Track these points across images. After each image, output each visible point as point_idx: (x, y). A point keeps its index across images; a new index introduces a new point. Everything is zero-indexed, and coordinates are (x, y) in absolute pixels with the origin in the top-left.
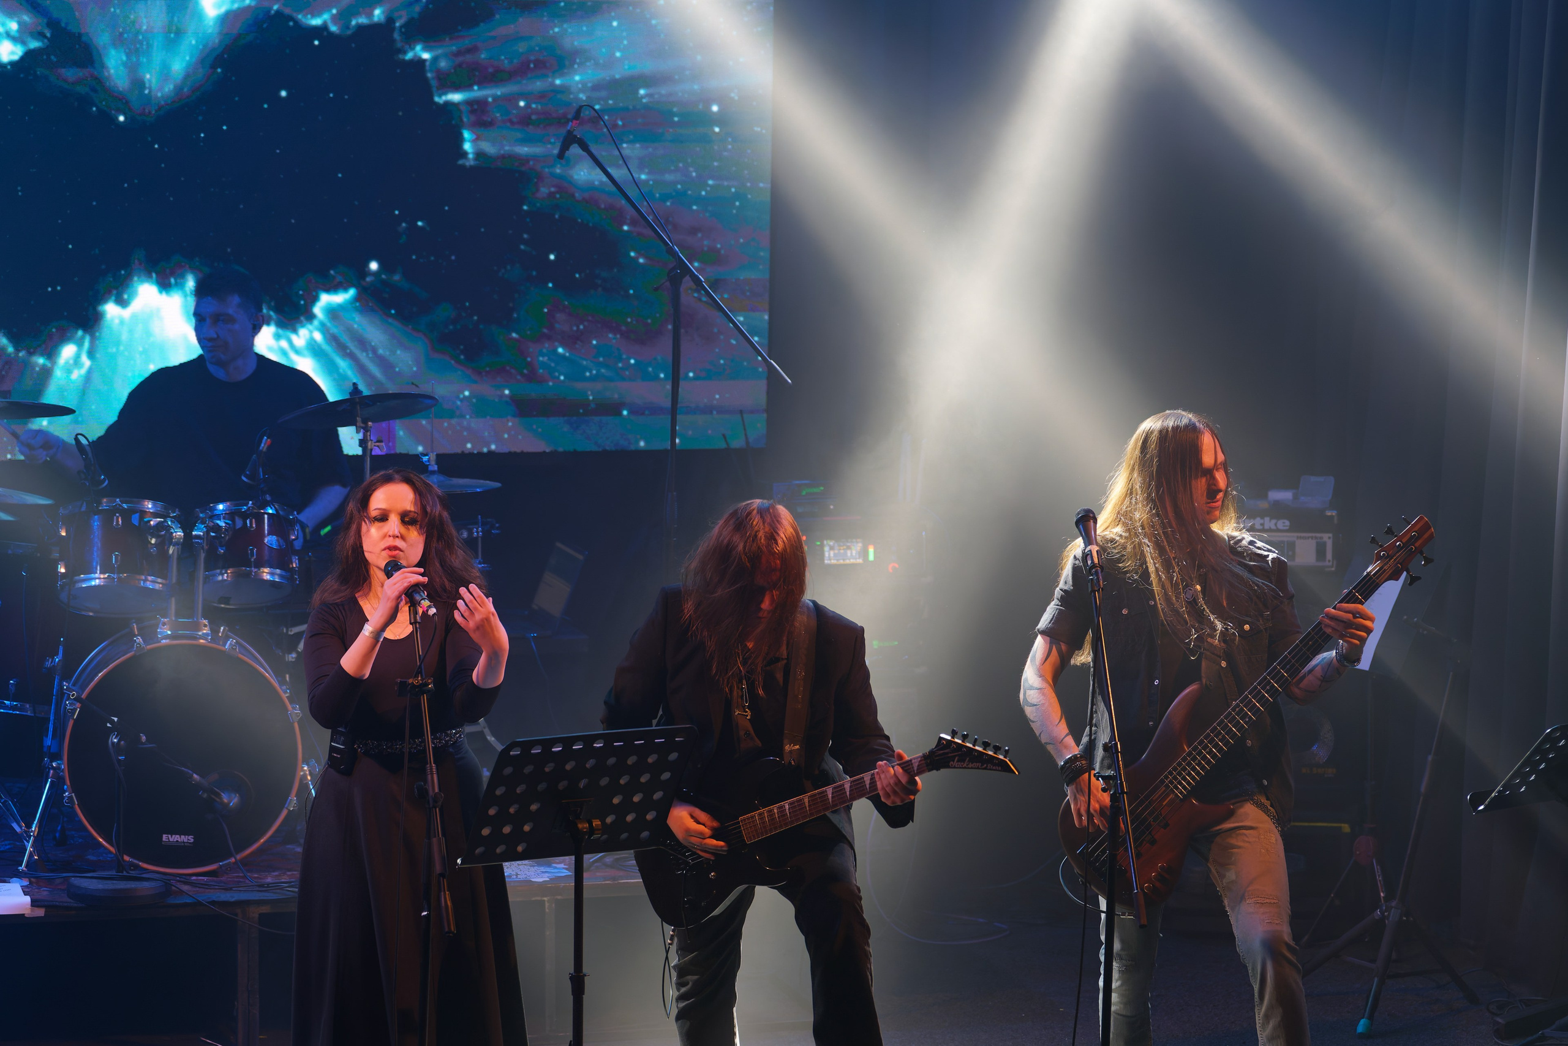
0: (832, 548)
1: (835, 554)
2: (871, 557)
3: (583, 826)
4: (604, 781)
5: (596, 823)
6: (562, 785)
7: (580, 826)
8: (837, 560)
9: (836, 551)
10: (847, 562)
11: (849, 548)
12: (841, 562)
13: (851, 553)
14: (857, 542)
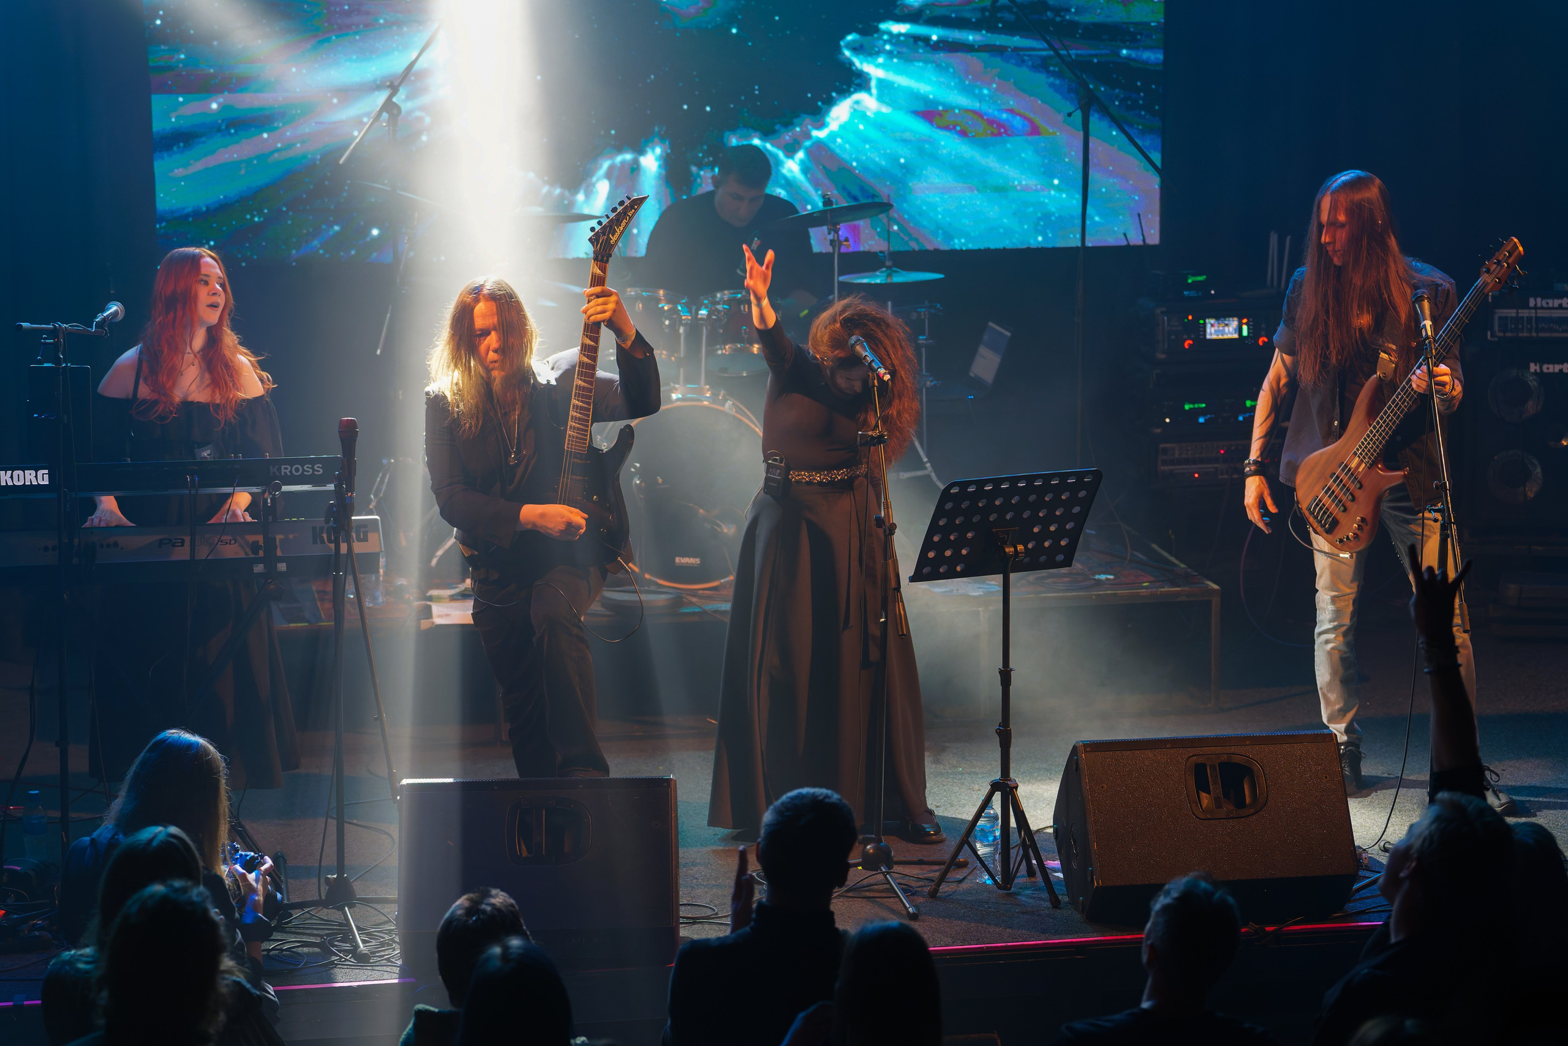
0: (1212, 325)
1: (1215, 331)
2: (1245, 333)
3: (1010, 550)
4: (1026, 515)
5: (1020, 547)
6: (992, 517)
7: (1007, 550)
8: (1217, 335)
9: (1216, 328)
10: (1225, 337)
11: (1227, 325)
12: (1221, 337)
13: (1229, 330)
14: (1233, 321)
